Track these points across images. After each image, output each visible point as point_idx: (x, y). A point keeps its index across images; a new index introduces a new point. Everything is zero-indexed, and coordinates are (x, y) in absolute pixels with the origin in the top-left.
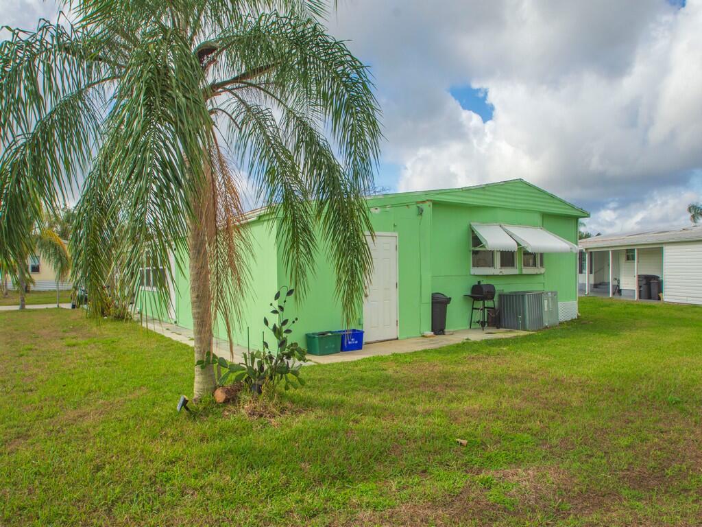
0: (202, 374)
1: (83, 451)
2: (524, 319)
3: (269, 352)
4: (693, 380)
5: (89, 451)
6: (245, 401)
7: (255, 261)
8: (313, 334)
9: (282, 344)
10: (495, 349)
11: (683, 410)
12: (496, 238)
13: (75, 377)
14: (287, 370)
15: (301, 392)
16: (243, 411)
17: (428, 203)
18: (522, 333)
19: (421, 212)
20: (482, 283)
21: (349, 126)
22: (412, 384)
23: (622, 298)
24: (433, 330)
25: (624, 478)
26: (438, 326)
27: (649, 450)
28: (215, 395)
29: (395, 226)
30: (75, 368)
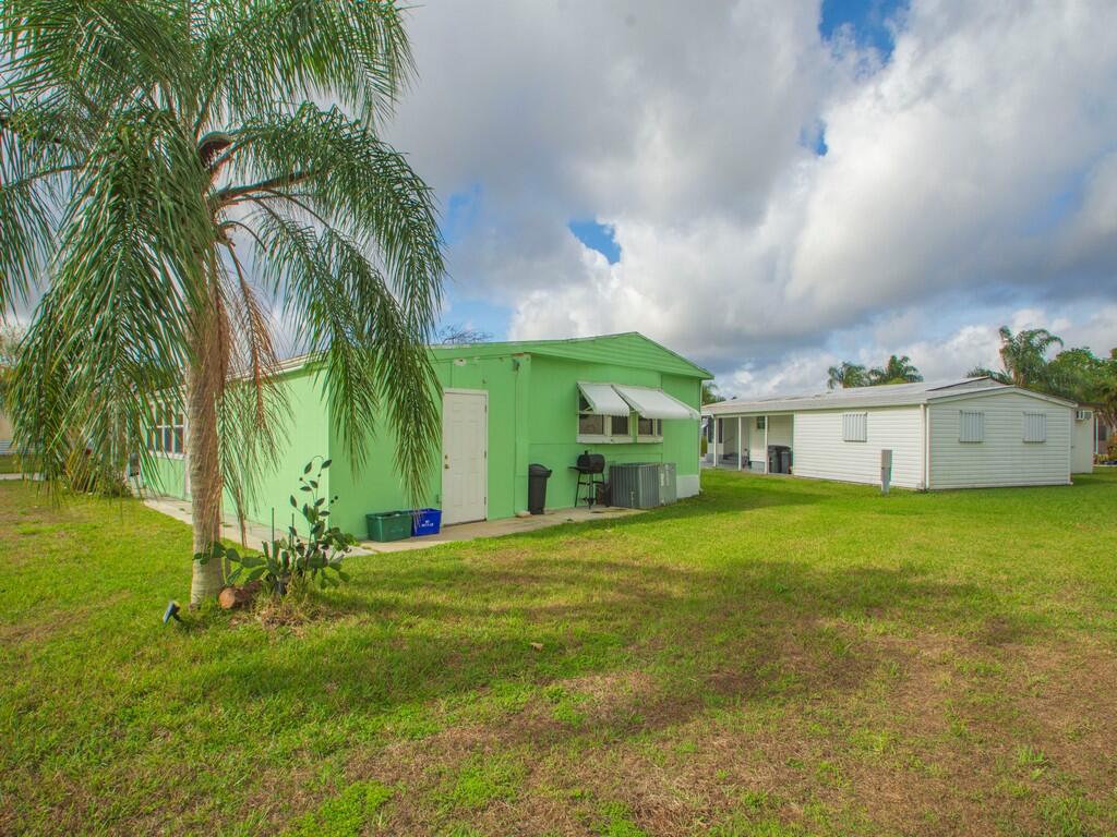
0: (202, 571)
1: (13, 684)
2: (637, 495)
3: (298, 541)
4: (805, 565)
5: (19, 684)
6: (263, 605)
7: (294, 422)
8: (376, 515)
9: (317, 530)
10: (599, 532)
11: (788, 600)
12: (605, 401)
13: (22, 580)
14: (324, 562)
15: (345, 591)
16: (259, 619)
17: (526, 356)
18: (633, 512)
19: (517, 366)
20: (589, 453)
21: (406, 259)
22: (493, 576)
23: (752, 471)
24: (530, 509)
25: (710, 681)
26: (536, 504)
27: (744, 647)
28: (221, 598)
29: (484, 382)
30: (27, 566)
